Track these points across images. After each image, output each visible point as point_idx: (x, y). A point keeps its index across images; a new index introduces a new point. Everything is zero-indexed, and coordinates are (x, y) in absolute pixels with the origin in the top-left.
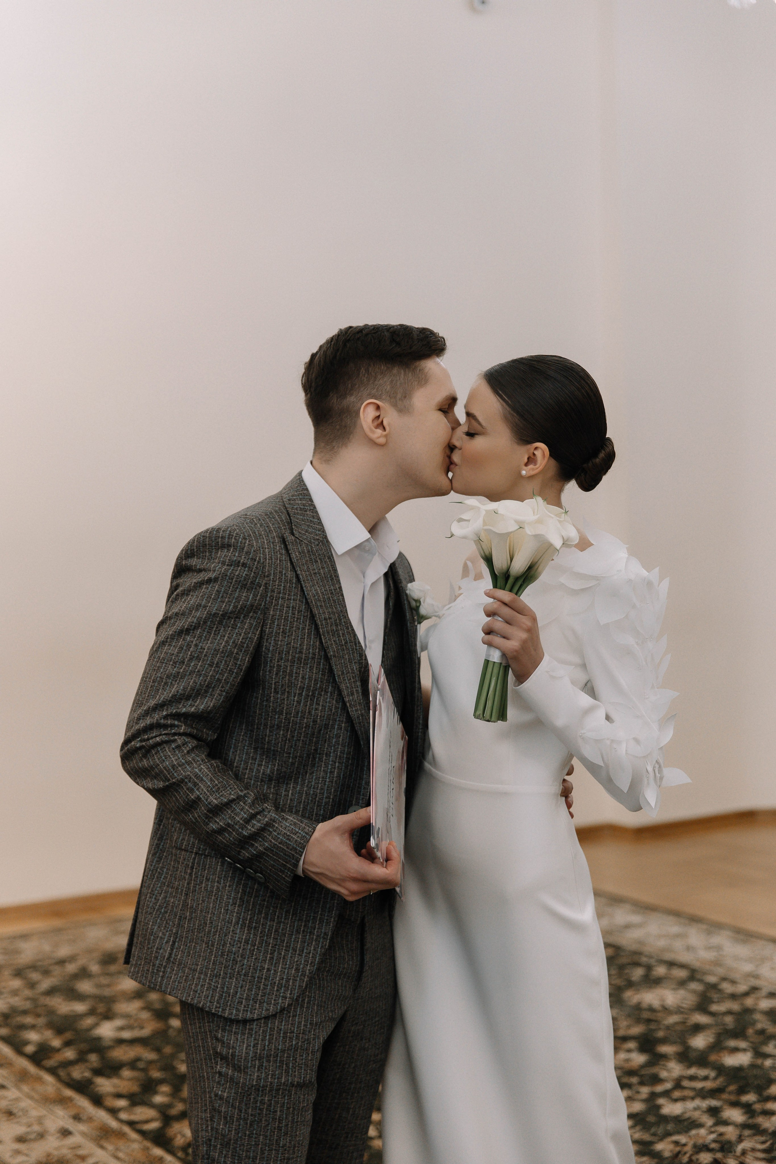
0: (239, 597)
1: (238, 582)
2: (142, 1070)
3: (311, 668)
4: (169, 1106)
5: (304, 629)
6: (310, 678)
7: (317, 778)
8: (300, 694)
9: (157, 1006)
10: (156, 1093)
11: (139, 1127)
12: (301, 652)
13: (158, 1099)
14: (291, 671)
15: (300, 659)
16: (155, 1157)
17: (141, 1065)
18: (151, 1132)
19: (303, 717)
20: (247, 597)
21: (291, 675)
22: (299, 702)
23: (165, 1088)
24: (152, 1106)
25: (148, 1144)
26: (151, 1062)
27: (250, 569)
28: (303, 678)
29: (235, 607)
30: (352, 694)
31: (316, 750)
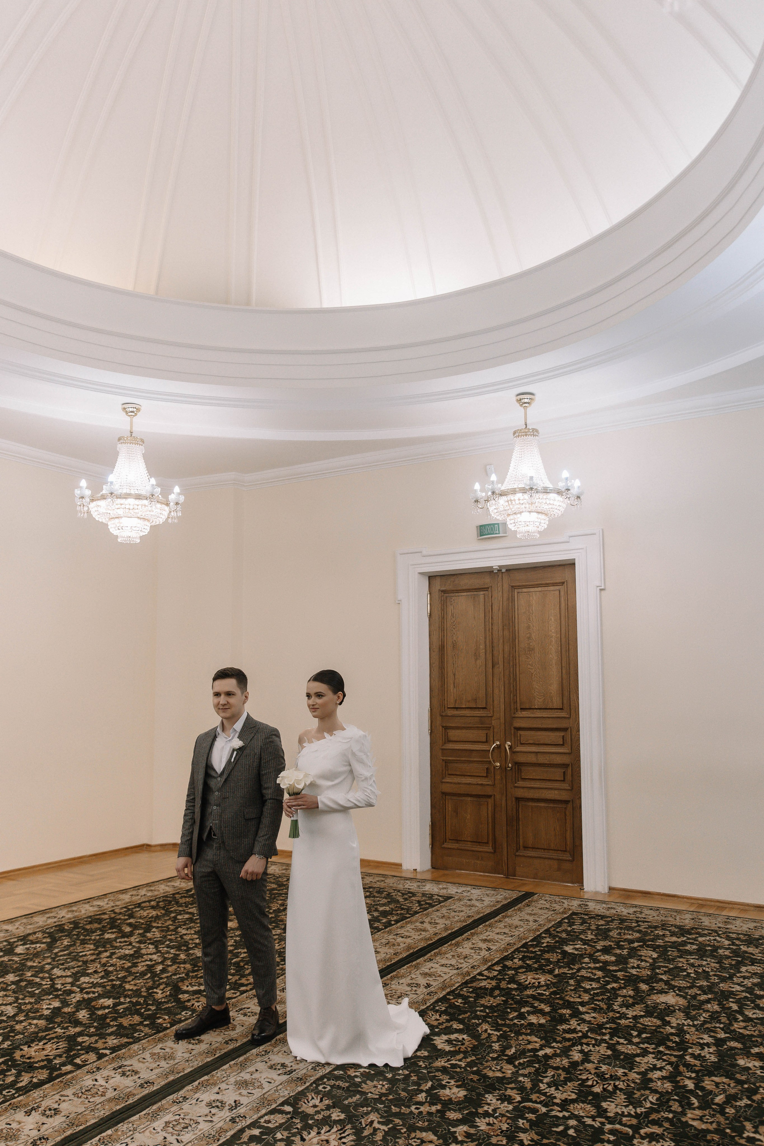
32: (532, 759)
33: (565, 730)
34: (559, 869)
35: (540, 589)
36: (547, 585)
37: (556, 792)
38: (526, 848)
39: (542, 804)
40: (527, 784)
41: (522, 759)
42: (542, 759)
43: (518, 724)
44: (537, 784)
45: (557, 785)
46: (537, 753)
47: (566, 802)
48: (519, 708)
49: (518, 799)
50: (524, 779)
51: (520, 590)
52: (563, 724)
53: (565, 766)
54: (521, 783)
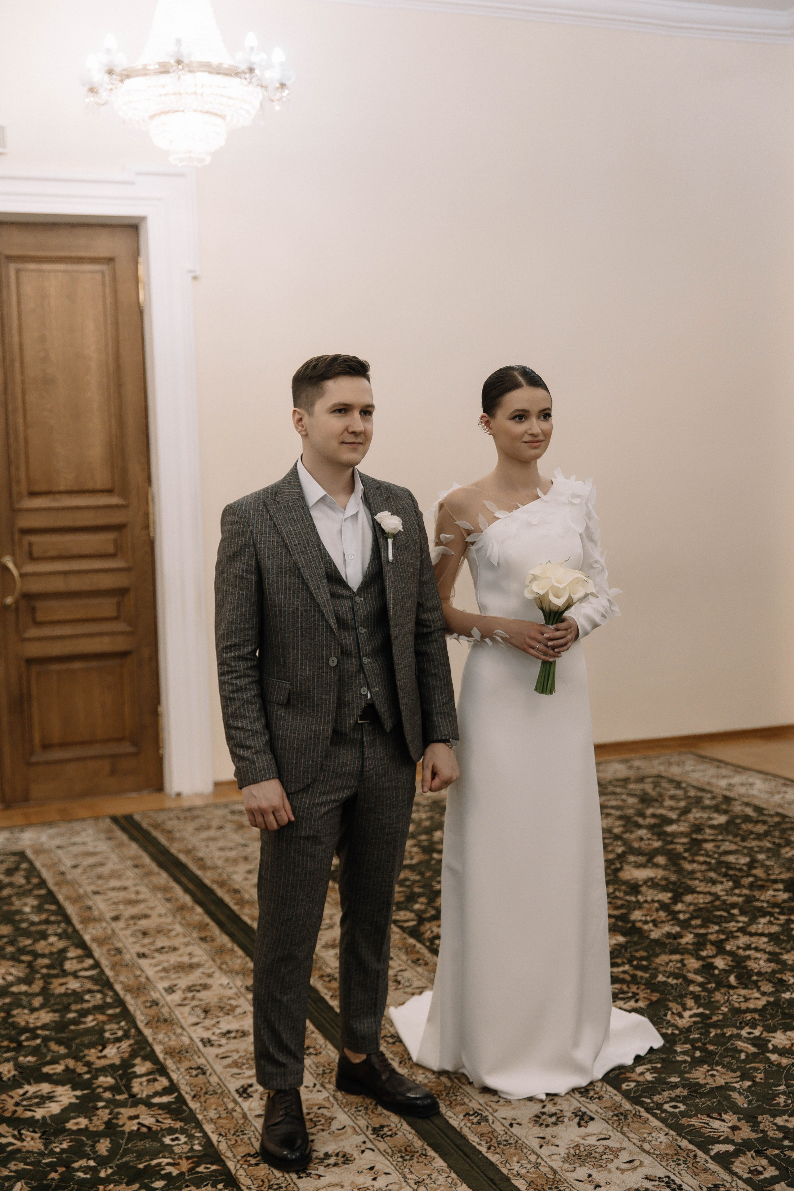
0: (238, 541)
1: (235, 533)
2: (408, 886)
3: (290, 576)
4: (424, 911)
5: (282, 553)
6: (290, 583)
7: (306, 644)
8: (285, 593)
9: (425, 843)
10: (416, 902)
11: (401, 924)
12: (281, 568)
13: (417, 906)
14: (277, 580)
15: (281, 572)
16: (410, 945)
17: (408, 883)
18: (408, 927)
19: (289, 607)
20: (242, 540)
21: (277, 582)
22: (285, 598)
23: (423, 900)
24: (412, 911)
25: (405, 935)
26: (414, 882)
27: (240, 524)
28: (285, 583)
29: (237, 548)
30: (319, 588)
31: (302, 626)
32: (58, 585)
33: (119, 528)
34: (113, 772)
35: (62, 267)
36: (80, 260)
37: (106, 640)
38: (46, 747)
39: (77, 665)
40: (47, 631)
41: (35, 586)
42: (75, 584)
43: (26, 522)
44: (67, 630)
45: (106, 627)
46: (65, 573)
47: (124, 654)
48: (24, 491)
49: (30, 661)
50: (38, 624)
51: (21, 266)
52: (116, 518)
53: (121, 592)
54: (34, 632)
